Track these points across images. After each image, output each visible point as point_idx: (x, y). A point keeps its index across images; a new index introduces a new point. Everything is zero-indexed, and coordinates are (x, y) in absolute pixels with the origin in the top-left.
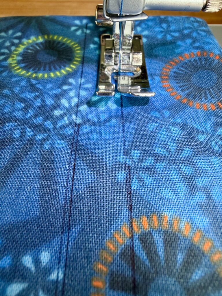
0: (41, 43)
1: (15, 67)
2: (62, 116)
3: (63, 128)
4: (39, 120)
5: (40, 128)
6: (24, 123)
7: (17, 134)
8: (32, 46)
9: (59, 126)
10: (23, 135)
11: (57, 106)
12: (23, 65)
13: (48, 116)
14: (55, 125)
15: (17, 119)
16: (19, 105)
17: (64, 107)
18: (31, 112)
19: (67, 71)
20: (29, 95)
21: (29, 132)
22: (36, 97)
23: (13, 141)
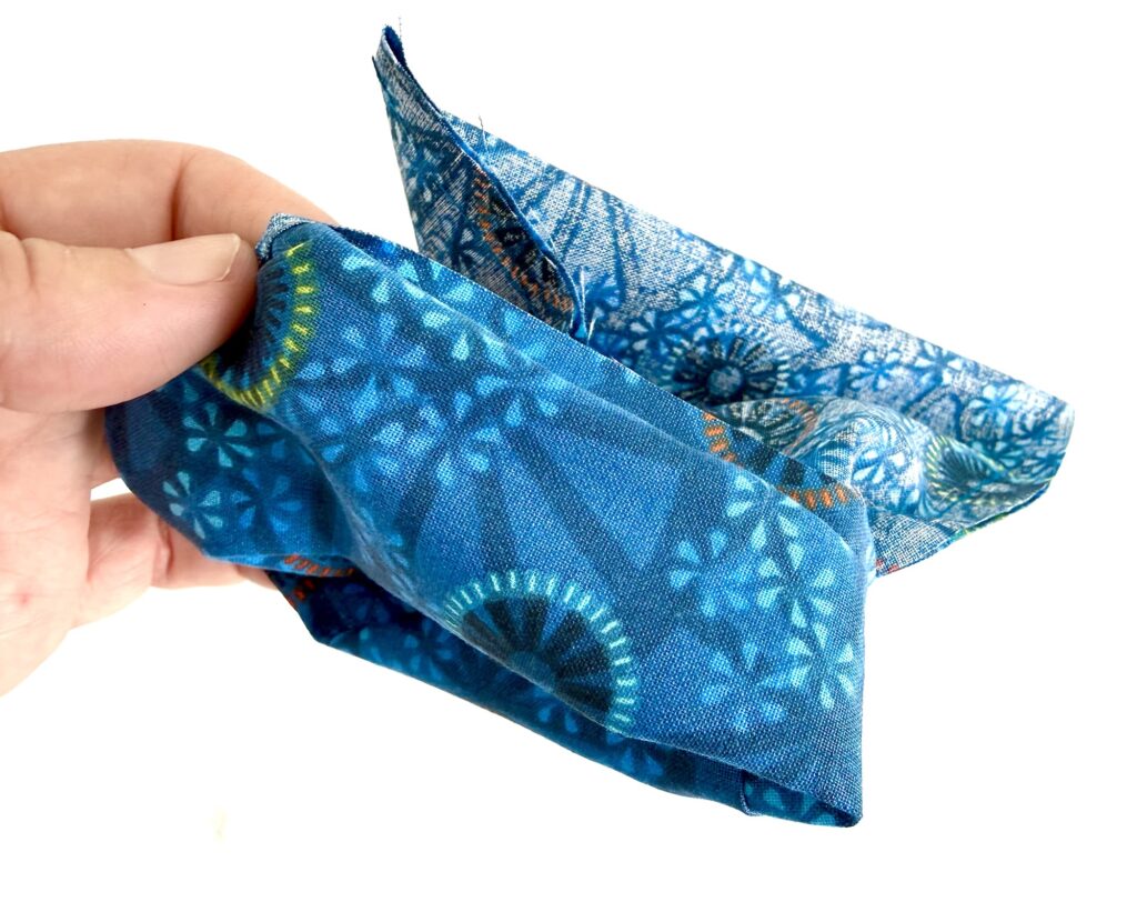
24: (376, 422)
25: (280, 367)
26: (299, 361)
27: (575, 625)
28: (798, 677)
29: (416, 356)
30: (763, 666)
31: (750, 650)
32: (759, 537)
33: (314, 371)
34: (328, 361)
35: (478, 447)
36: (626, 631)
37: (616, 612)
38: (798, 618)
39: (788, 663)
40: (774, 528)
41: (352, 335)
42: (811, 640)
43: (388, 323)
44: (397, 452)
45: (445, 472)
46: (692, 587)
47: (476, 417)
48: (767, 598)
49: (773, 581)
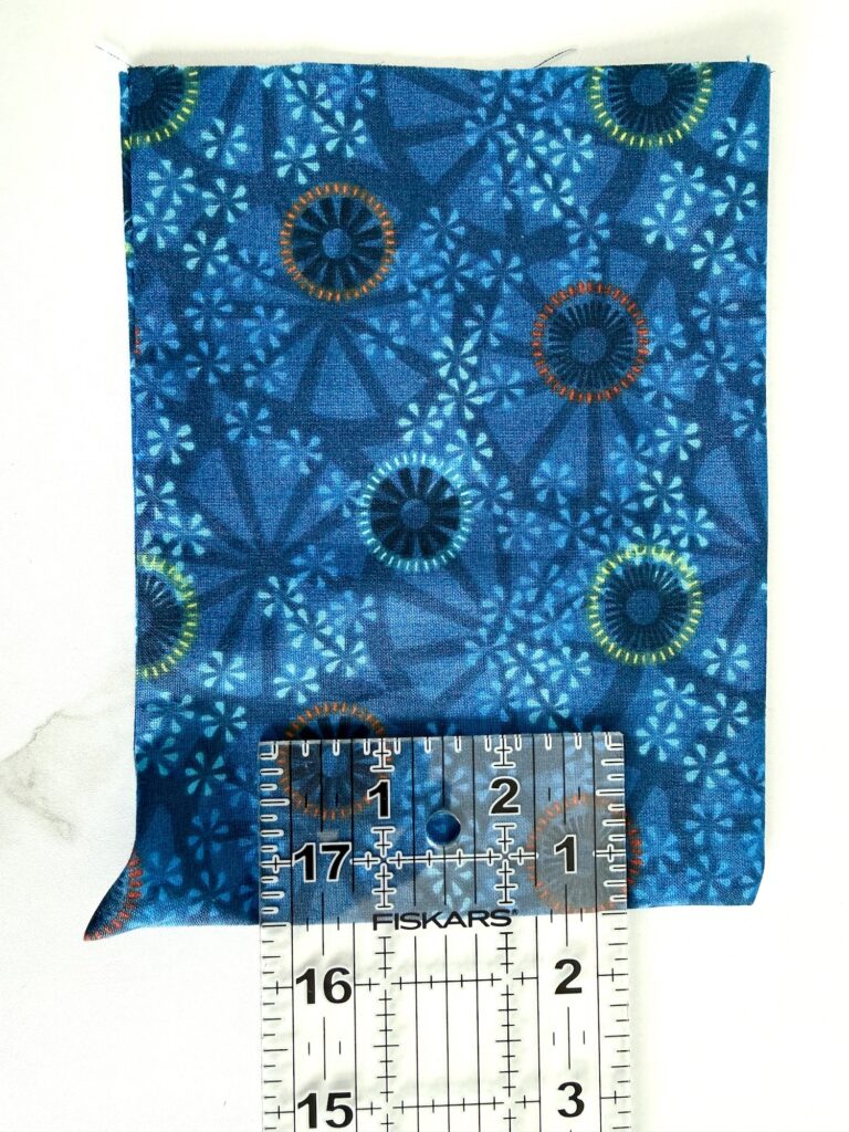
0: (680, 589)
1: (617, 561)
2: (515, 654)
3: (496, 659)
4: (508, 626)
5: (495, 630)
6: (504, 607)
7: (487, 604)
8: (670, 575)
9: (499, 653)
10: (486, 611)
11: (532, 645)
12: (620, 572)
13: (514, 637)
14: (500, 648)
15: (509, 598)
16: (531, 595)
17: (530, 654)
18: (520, 613)
19: (606, 646)
20: (549, 603)
21: (490, 618)
22: (546, 615)
23: (478, 602)
24: (540, 597)
25: (596, 593)
26: (587, 603)
27: (407, 553)
28: (293, 584)
29: (538, 635)
30: (312, 580)
31: (321, 584)
32: (341, 641)
33: (577, 604)
34: (574, 611)
35: (491, 610)
36: (382, 563)
37: (392, 569)
38: (302, 613)
39: (300, 589)
40: (336, 648)
41: (569, 628)
42: (294, 607)
43: (557, 641)
44: (524, 590)
45: (499, 591)
46: (361, 601)
47: (499, 624)
48: (322, 616)
49: (322, 626)
